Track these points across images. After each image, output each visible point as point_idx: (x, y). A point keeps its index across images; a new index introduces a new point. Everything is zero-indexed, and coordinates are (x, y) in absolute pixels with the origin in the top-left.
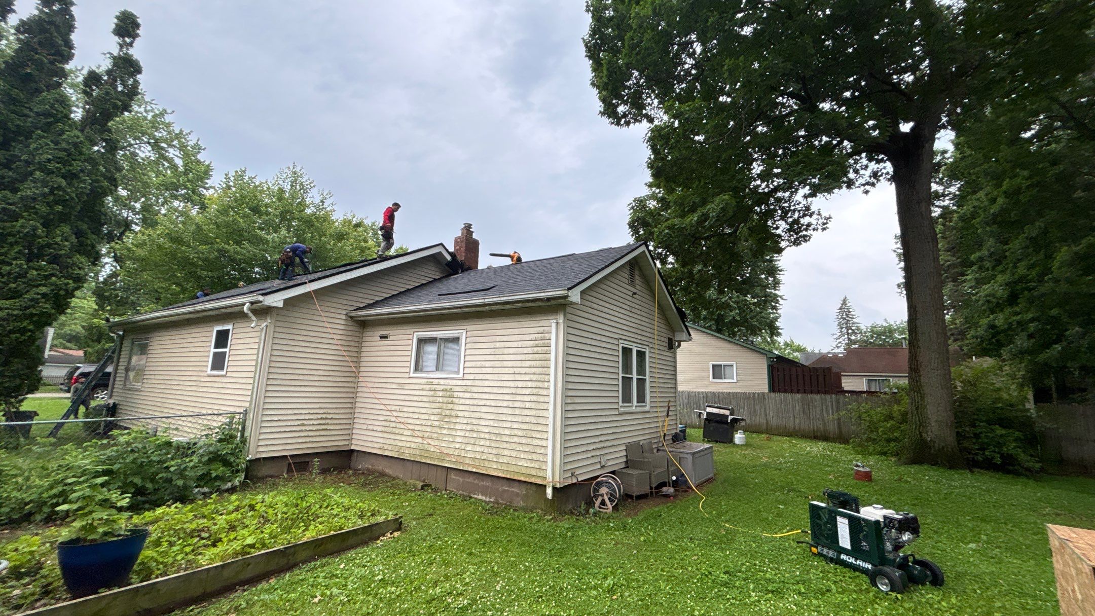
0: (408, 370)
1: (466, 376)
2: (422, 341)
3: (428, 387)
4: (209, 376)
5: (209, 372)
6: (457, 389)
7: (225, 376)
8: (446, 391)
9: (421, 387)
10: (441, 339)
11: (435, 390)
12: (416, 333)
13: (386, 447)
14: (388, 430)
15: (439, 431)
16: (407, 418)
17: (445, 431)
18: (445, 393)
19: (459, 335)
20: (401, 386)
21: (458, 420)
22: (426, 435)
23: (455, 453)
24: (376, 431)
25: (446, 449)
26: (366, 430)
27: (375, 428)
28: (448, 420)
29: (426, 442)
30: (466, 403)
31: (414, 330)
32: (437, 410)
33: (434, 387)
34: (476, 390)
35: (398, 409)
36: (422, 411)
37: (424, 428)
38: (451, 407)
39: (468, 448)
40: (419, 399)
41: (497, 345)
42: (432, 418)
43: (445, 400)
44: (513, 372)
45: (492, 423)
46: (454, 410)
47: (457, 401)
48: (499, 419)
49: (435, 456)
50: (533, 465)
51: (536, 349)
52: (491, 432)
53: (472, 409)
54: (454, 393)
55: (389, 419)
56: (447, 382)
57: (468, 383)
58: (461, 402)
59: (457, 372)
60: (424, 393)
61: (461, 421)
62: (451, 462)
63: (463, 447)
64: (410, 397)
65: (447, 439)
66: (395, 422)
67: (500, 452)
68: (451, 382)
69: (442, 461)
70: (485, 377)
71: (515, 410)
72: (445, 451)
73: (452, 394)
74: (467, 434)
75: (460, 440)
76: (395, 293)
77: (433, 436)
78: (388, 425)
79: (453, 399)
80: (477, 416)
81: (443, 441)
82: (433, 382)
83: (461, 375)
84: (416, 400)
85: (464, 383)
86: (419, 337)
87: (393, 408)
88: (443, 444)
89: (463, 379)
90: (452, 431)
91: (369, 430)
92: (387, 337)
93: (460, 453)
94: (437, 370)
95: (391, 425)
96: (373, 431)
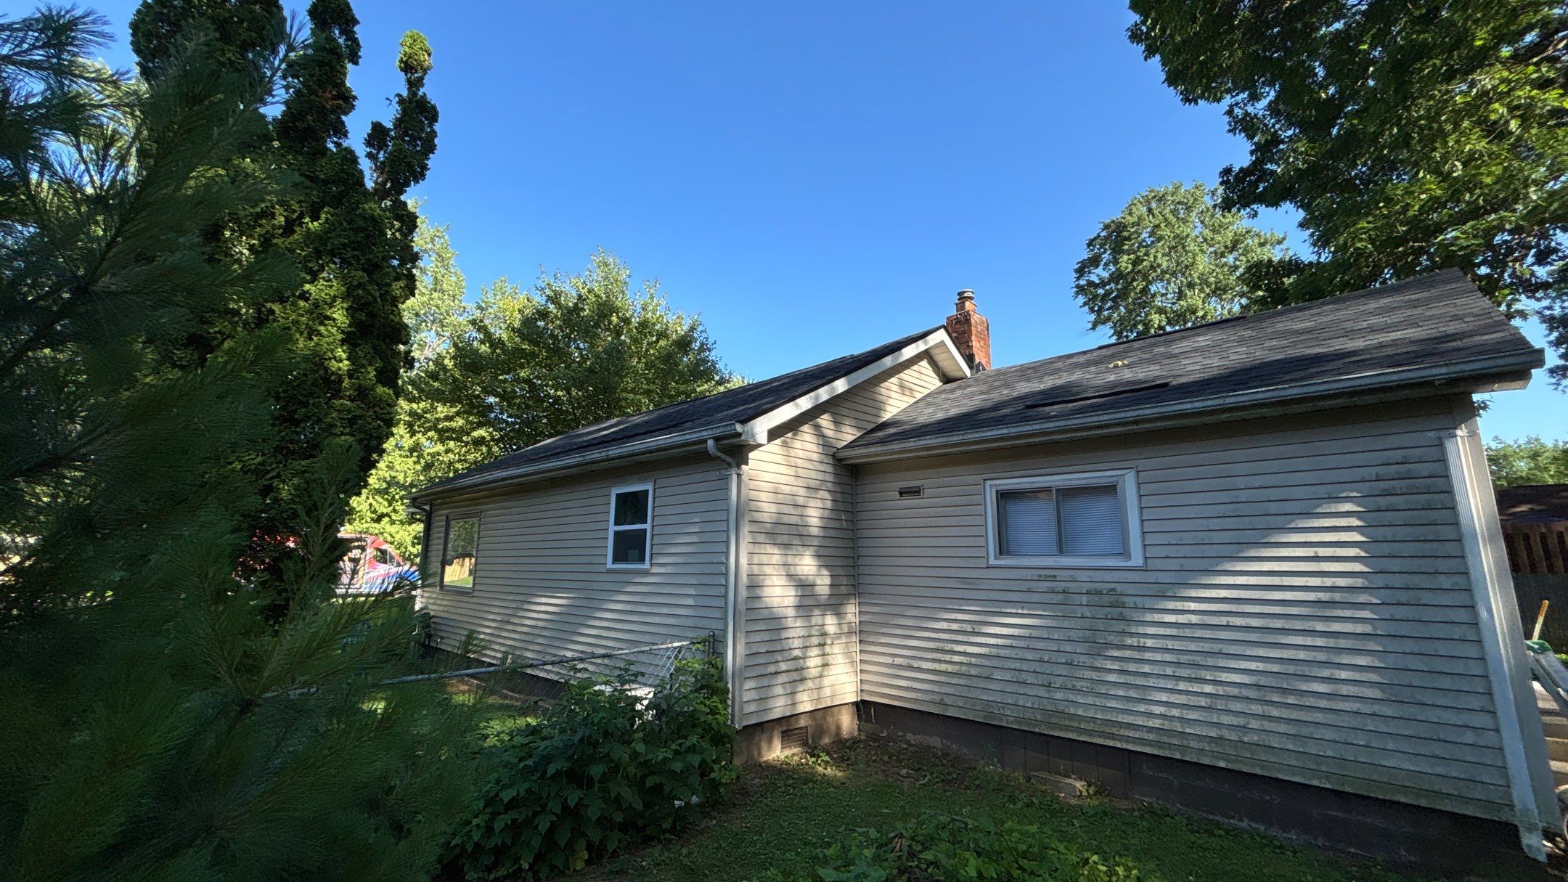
0: (982, 552)
1: (1152, 564)
2: (1005, 497)
3: (1044, 586)
4: (609, 571)
5: (610, 565)
6: (1131, 589)
7: (647, 573)
8: (1099, 593)
9: (1025, 586)
10: (1058, 490)
11: (1064, 592)
12: (989, 483)
13: (948, 700)
14: (950, 668)
15: (1094, 675)
16: (997, 646)
17: (1112, 678)
18: (1096, 598)
19: (1114, 479)
20: (969, 584)
21: (1148, 656)
22: (1058, 682)
23: (1150, 724)
24: (920, 670)
25: (1123, 713)
26: (892, 666)
27: (916, 664)
28: (1116, 653)
29: (1058, 695)
30: (1166, 620)
31: (985, 476)
32: (1081, 634)
33: (1061, 586)
34: (1194, 593)
35: (969, 628)
36: (1035, 633)
37: (1048, 668)
38: (1120, 626)
39: (1193, 715)
40: (1023, 608)
41: (1243, 495)
42: (1068, 648)
43: (1101, 612)
44: (1312, 554)
45: (1259, 664)
46: (1132, 635)
47: (1136, 616)
48: (1285, 656)
49: (1091, 726)
50: (1439, 770)
51: (1383, 502)
52: (1262, 683)
53: (1187, 632)
54: (1125, 599)
55: (948, 646)
56: (1098, 575)
57: (1163, 577)
58: (1149, 617)
59: (1126, 554)
60: (1035, 598)
61: (1158, 657)
62: (1142, 741)
63: (1175, 712)
64: (997, 605)
65: (1121, 693)
66: (965, 654)
67: (1306, 731)
68: (1108, 576)
69: (1113, 737)
70: (1217, 564)
71: (1338, 638)
72: (1121, 718)
73: (1117, 601)
74: (1182, 686)
75: (1164, 697)
76: (887, 416)
77: (1079, 685)
78: (948, 657)
79: (1122, 610)
80: (1206, 647)
81: (1107, 696)
82: (1055, 576)
83: (1137, 560)
84: (1014, 611)
85: (1151, 577)
86: (999, 488)
87: (955, 626)
88: (1112, 704)
89: (1144, 570)
90: (1132, 677)
91: (900, 667)
92: (916, 492)
93: (1167, 725)
94: (1061, 551)
95: (956, 659)
96: (910, 668)
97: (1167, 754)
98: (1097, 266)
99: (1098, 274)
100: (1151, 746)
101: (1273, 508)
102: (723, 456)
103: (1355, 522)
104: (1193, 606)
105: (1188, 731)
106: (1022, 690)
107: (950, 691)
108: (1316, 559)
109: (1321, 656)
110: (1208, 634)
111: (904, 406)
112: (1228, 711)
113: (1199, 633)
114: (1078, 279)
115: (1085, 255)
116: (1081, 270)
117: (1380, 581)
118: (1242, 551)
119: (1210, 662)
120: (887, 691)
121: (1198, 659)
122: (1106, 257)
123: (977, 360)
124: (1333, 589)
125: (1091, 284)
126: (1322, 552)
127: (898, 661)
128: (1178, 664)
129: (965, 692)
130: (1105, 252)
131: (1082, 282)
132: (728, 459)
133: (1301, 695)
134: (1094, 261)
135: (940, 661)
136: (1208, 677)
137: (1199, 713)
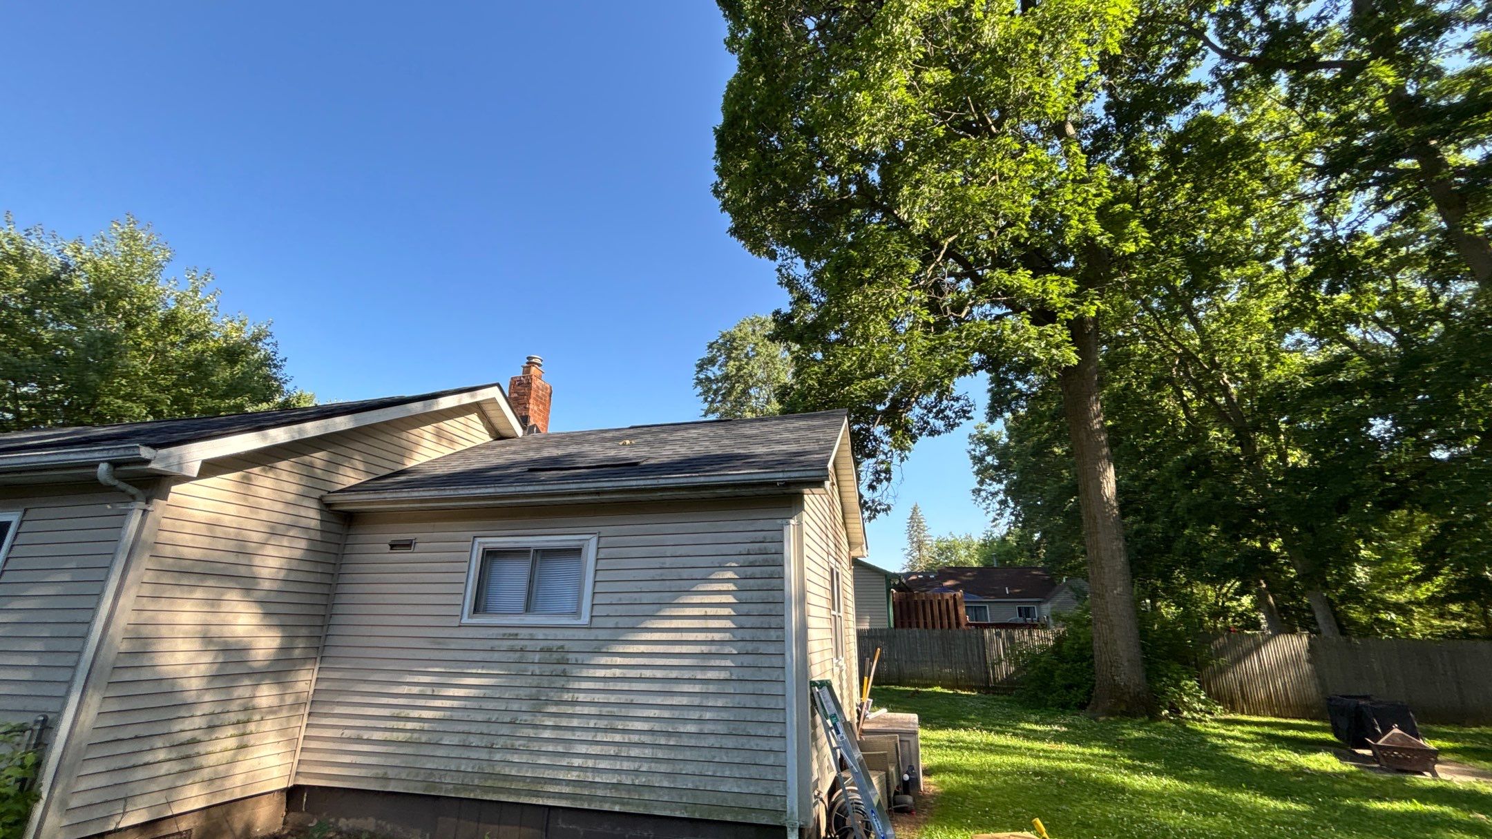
0: (458, 611)
1: (596, 622)
2: (491, 555)
3: (506, 644)
6: (576, 647)
8: (550, 650)
9: (488, 646)
10: (537, 551)
11: (521, 650)
12: (478, 540)
13: (391, 773)
14: (401, 736)
15: (531, 732)
16: (452, 709)
17: (547, 734)
18: (547, 655)
19: (581, 543)
20: (439, 644)
21: (578, 710)
22: (500, 742)
23: (569, 777)
24: (369, 741)
25: (550, 769)
26: (341, 740)
27: (366, 735)
28: (553, 709)
29: (498, 757)
30: (597, 675)
31: (475, 533)
32: (528, 691)
33: (518, 644)
34: (620, 649)
35: (429, 691)
36: (489, 692)
37: (493, 729)
38: (560, 682)
39: (603, 764)
40: (483, 668)
41: (668, 562)
42: (515, 706)
43: (547, 669)
44: (703, 613)
45: (656, 711)
46: (568, 690)
47: (576, 672)
48: (674, 703)
49: (520, 786)
50: (752, 789)
51: (749, 571)
52: (656, 729)
53: (611, 686)
54: (570, 656)
55: (405, 713)
56: (551, 633)
57: (603, 635)
58: (586, 673)
59: (577, 613)
60: (496, 656)
61: (586, 710)
62: (561, 795)
63: (590, 763)
64: (459, 666)
65: (550, 749)
66: (420, 719)
67: (678, 767)
68: (560, 634)
69: (537, 794)
70: (642, 623)
71: (708, 684)
72: (548, 774)
73: (563, 658)
74: (600, 737)
75: (583, 749)
76: (410, 464)
77: (517, 743)
78: (401, 725)
79: (566, 666)
80: (623, 698)
81: (540, 753)
82: (517, 635)
83: (585, 620)
84: (474, 671)
85: (592, 634)
86: (486, 546)
87: (415, 690)
88: (543, 760)
89: (589, 628)
90: (562, 732)
91: (350, 740)
92: (407, 545)
93: (582, 776)
94: (528, 609)
95: (410, 725)
96: (359, 740)
97: (578, 805)
98: (714, 365)
99: (714, 372)
100: (567, 799)
101: (686, 574)
102: (123, 486)
103: (731, 587)
104: (619, 661)
105: (597, 780)
106: (466, 753)
107: (397, 762)
108: (705, 617)
109: (696, 701)
110: (626, 686)
111: (435, 456)
112: (629, 758)
113: (619, 686)
114: (698, 372)
115: (706, 354)
116: (701, 367)
117: (740, 634)
118: (659, 610)
119: (624, 712)
120: (327, 771)
121: (616, 711)
122: (721, 359)
123: (532, 422)
124: (712, 642)
125: (708, 379)
126: (711, 611)
127: (347, 733)
128: (600, 716)
129: (411, 762)
130: (720, 356)
131: (702, 376)
132: (132, 490)
133: (680, 737)
134: (712, 361)
135: (392, 730)
136: (619, 727)
137: (607, 762)
